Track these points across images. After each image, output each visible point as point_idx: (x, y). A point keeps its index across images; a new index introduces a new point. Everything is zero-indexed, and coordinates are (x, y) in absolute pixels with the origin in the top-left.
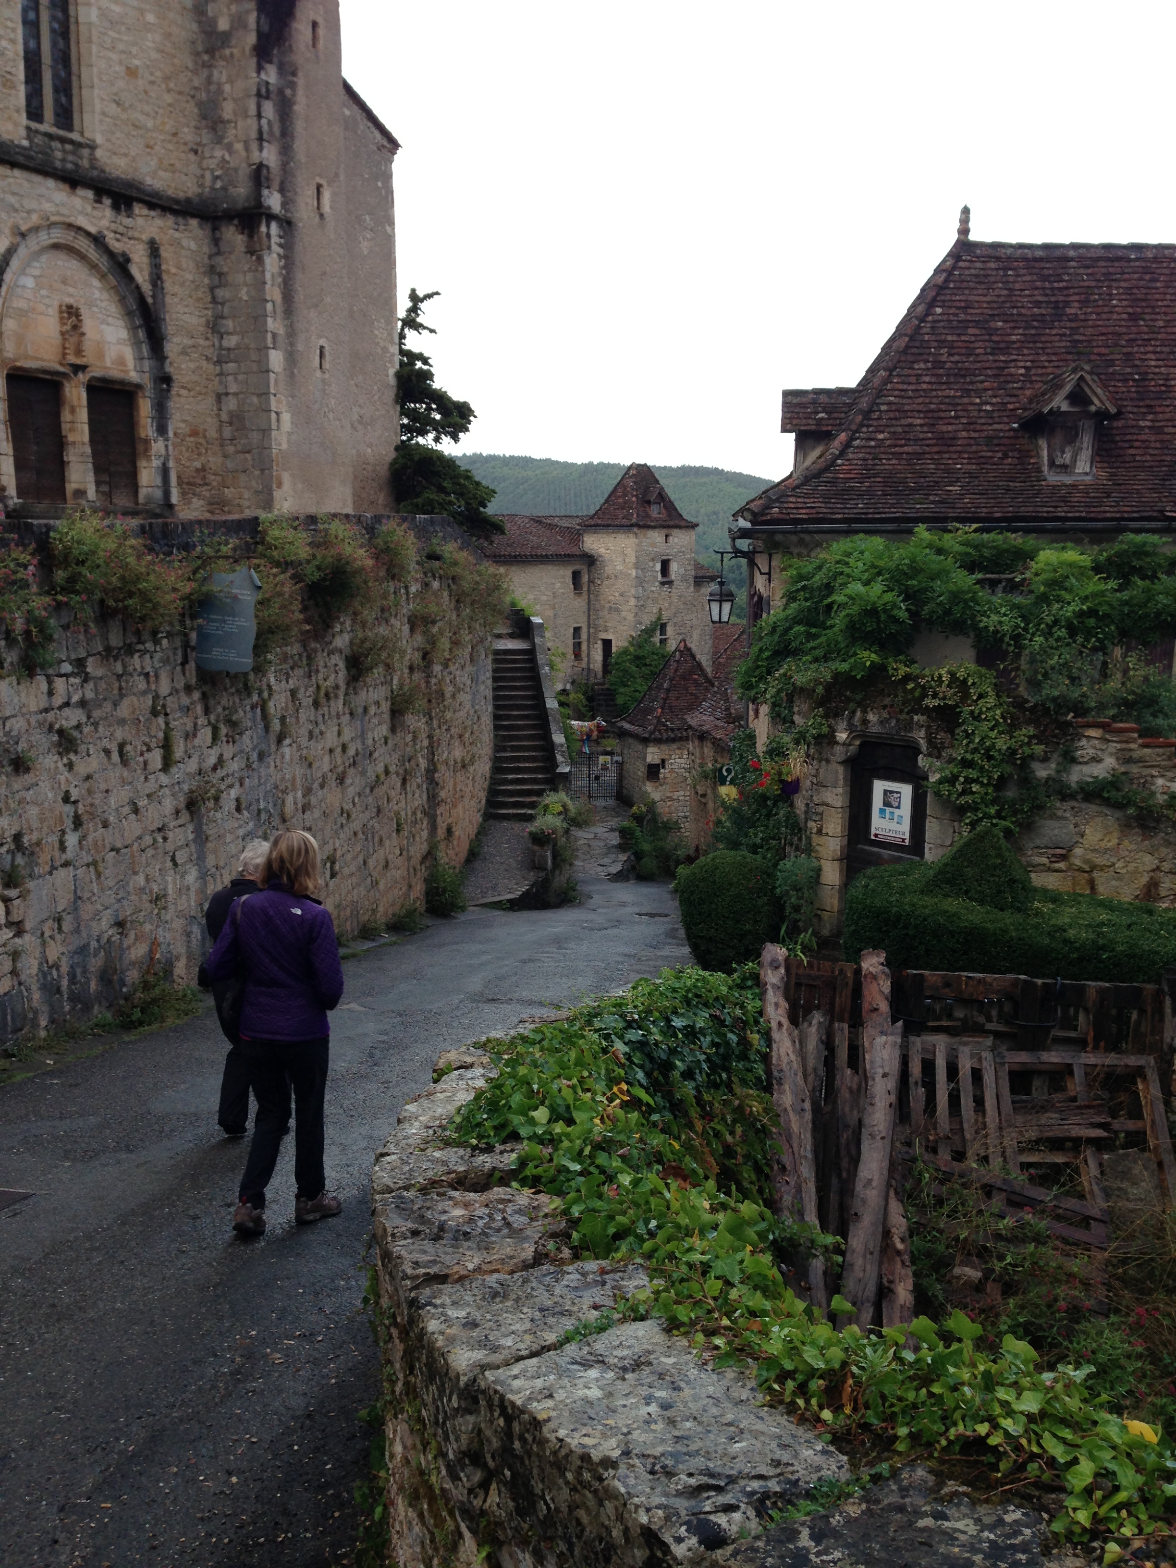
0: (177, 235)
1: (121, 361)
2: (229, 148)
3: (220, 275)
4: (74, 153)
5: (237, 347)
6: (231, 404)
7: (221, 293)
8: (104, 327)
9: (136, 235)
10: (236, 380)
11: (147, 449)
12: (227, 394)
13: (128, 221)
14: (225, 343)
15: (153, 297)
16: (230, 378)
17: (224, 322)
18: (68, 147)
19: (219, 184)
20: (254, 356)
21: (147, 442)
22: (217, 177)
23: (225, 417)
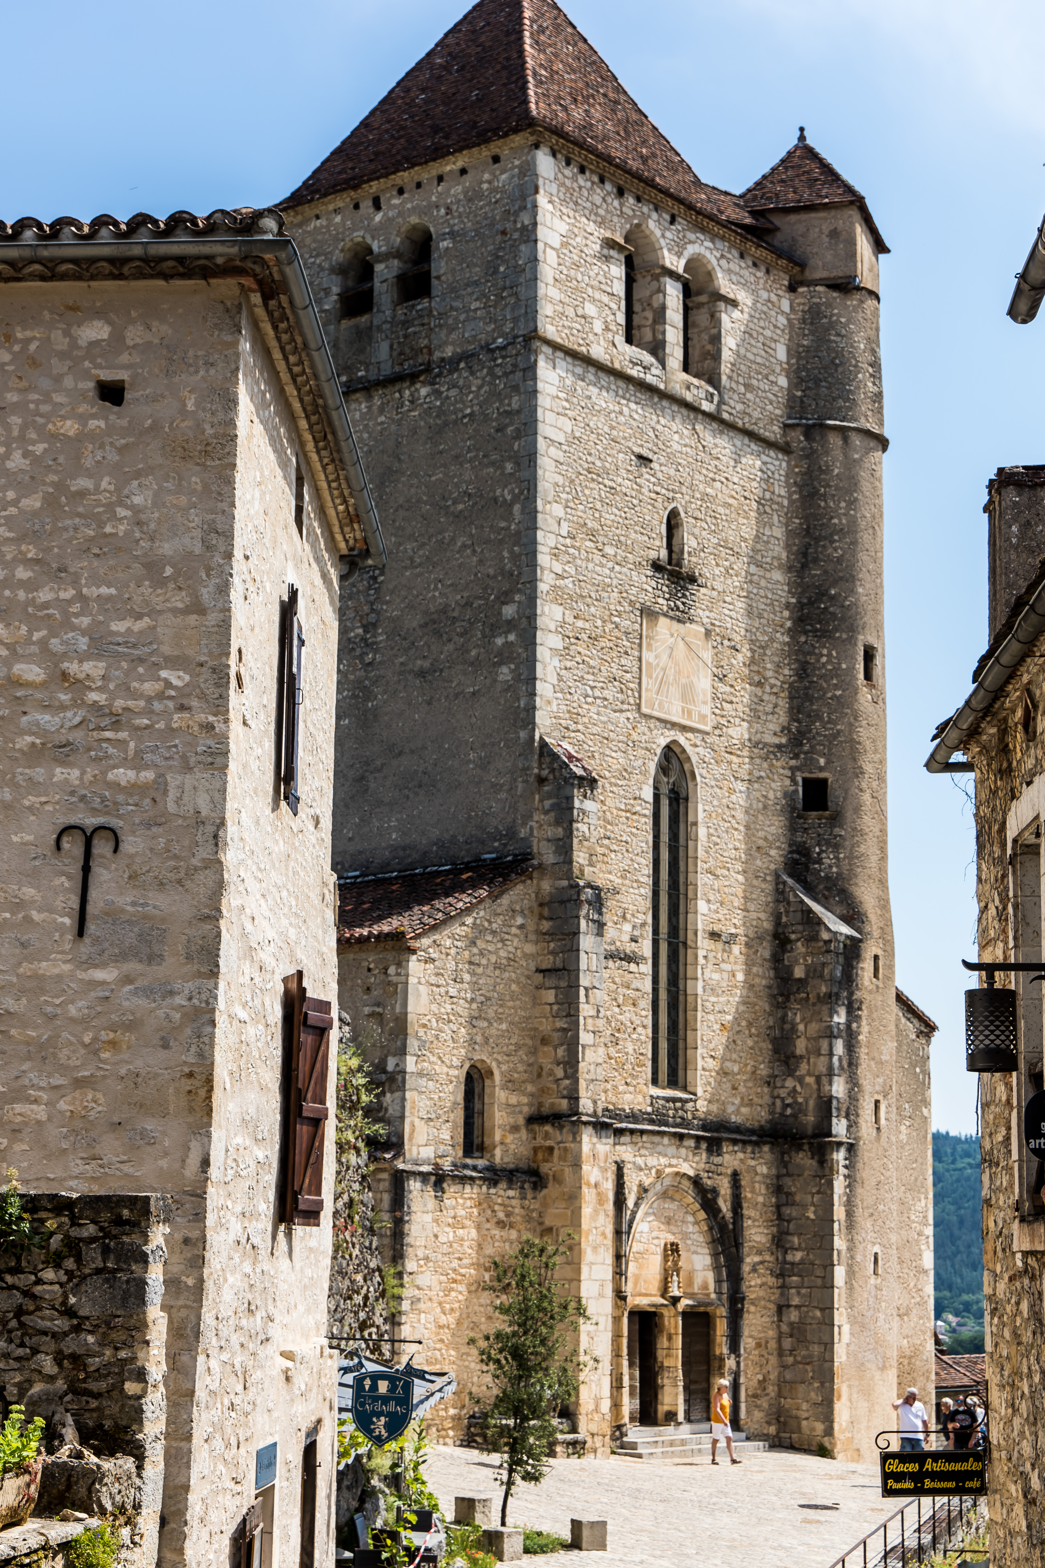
0: (753, 1163)
1: (705, 1287)
2: (800, 1080)
3: (788, 1194)
4: (682, 1109)
5: (802, 1262)
6: (794, 1316)
7: (787, 1211)
8: (695, 1257)
9: (723, 1170)
10: (799, 1293)
11: (721, 1366)
12: (789, 1306)
13: (717, 1160)
14: (789, 1258)
15: (734, 1223)
16: (793, 1291)
17: (790, 1238)
18: (678, 1105)
19: (789, 1111)
20: (819, 1272)
21: (721, 1360)
22: (788, 1105)
23: (785, 1328)
